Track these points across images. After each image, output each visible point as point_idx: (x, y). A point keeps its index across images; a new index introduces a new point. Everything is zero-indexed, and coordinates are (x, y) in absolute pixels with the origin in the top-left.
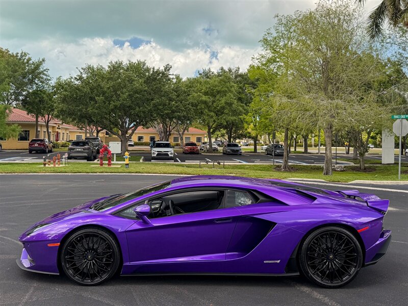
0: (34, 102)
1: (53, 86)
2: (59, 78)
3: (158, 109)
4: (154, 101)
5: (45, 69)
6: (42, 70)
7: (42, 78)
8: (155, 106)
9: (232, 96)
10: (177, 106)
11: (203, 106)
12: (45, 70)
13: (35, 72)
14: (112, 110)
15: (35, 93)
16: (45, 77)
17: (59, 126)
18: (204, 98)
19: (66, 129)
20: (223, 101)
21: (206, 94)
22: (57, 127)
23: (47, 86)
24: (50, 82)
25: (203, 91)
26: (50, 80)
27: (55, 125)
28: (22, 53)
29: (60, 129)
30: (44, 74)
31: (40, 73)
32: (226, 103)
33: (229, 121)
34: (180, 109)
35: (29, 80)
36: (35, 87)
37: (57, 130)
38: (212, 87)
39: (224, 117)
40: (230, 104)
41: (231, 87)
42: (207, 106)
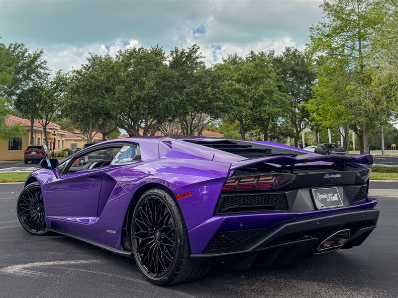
0: (30, 101)
1: (52, 82)
2: (59, 73)
3: (191, 99)
4: (187, 89)
5: (42, 61)
6: (39, 63)
7: (40, 73)
8: (188, 95)
9: (271, 82)
10: (213, 94)
11: (237, 96)
12: (42, 63)
13: (31, 66)
14: (134, 102)
15: (31, 91)
16: (42, 71)
17: (54, 132)
18: (238, 86)
19: (62, 135)
20: (261, 88)
21: (239, 81)
22: (53, 133)
23: (45, 82)
24: (49, 77)
25: (235, 77)
26: (49, 74)
27: (50, 131)
28: (16, 45)
29: (55, 135)
30: (42, 68)
31: (37, 67)
32: (266, 91)
33: (271, 114)
34: (217, 98)
35: (24, 75)
36: (31, 83)
37: (53, 137)
38: (245, 74)
39: (264, 109)
40: (271, 93)
41: (269, 73)
42: (242, 96)
